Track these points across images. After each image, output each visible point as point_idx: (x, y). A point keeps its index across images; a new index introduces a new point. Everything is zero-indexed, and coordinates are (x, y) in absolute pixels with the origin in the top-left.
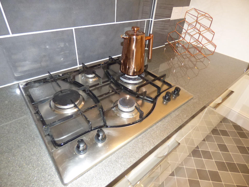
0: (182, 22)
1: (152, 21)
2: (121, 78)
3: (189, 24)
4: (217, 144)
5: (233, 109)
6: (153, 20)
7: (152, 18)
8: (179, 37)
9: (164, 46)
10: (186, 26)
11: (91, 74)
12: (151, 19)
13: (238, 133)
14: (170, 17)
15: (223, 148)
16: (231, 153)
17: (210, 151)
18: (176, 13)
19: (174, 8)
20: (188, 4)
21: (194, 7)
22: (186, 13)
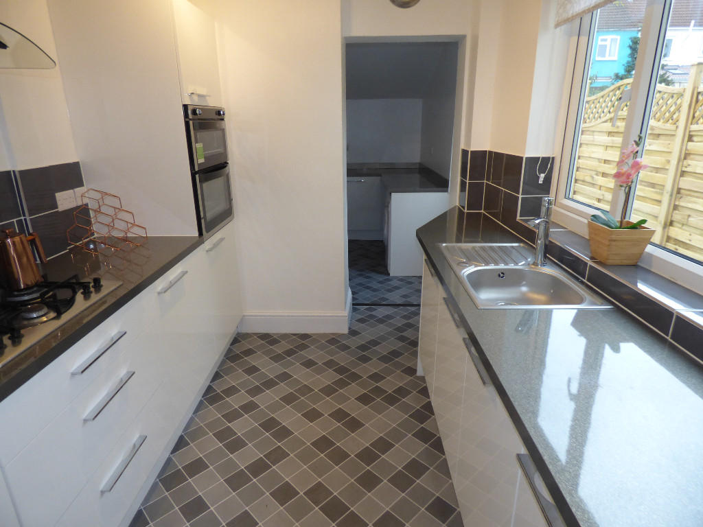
0: (83, 211)
1: (25, 219)
3: (95, 211)
4: (242, 371)
5: (245, 314)
6: (28, 218)
7: (24, 216)
8: (90, 232)
9: (68, 251)
10: (92, 214)
12: (23, 218)
13: (268, 342)
14: (57, 208)
15: (252, 370)
18: (66, 200)
19: (57, 195)
20: (80, 183)
21: (92, 186)
22: (82, 196)
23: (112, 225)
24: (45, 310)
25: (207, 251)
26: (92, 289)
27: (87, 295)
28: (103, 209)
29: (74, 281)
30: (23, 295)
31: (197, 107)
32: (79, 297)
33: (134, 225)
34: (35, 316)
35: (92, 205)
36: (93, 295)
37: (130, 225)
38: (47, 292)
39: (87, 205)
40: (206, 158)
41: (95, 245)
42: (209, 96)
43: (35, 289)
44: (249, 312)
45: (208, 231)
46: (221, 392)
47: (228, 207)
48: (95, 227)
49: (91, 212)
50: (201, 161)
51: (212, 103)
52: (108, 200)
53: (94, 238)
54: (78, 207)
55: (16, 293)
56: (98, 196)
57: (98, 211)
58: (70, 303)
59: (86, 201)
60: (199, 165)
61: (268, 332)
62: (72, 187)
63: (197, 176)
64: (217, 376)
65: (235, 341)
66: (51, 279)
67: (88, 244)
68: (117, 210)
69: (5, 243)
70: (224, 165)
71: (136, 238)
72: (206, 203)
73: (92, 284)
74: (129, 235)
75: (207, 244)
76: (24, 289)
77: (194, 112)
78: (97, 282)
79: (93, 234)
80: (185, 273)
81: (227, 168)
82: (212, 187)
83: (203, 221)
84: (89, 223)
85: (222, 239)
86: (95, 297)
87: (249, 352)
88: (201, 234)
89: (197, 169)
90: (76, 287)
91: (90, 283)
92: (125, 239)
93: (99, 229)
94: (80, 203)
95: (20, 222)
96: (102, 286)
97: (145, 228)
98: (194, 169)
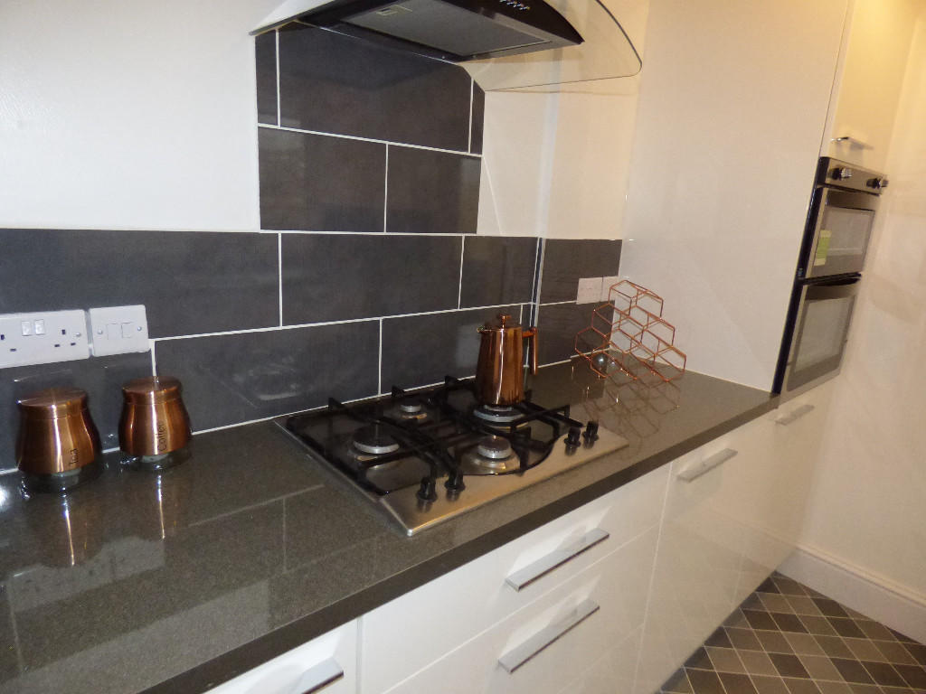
0: (606, 309)
1: (534, 306)
2: (476, 413)
3: (621, 313)
4: (769, 654)
5: (801, 547)
6: (537, 304)
7: (535, 301)
8: (605, 342)
9: (570, 360)
10: (616, 317)
11: (413, 405)
12: (532, 303)
13: (834, 622)
14: (575, 299)
15: (790, 665)
16: (814, 680)
17: (748, 674)
18: (590, 290)
19: (581, 281)
20: (613, 271)
21: (627, 278)
22: (611, 288)
23: (638, 338)
24: (508, 452)
25: (777, 422)
26: (581, 439)
27: (572, 445)
28: (635, 314)
29: (562, 414)
30: (495, 413)
31: (843, 164)
32: (560, 445)
33: (670, 347)
34: (493, 456)
35: (621, 304)
36: (580, 450)
37: (662, 346)
38: (521, 421)
39: (613, 302)
40: (829, 258)
41: (605, 360)
42: (871, 148)
43: (510, 409)
44: (811, 546)
45: (790, 389)
46: (719, 674)
47: (836, 352)
48: (615, 337)
49: (615, 313)
50: (820, 262)
51: (870, 163)
52: (645, 302)
53: (607, 352)
54: (601, 303)
55: (486, 407)
56: (632, 292)
57: (626, 315)
58: (545, 450)
59: (614, 296)
60: (815, 269)
61: (838, 601)
62: (602, 274)
63: (805, 288)
64: (718, 637)
65: (768, 586)
66: (534, 401)
67: (596, 357)
68: (651, 319)
69: (495, 334)
70: (852, 278)
71: (665, 366)
72: (804, 339)
73: (583, 430)
74: (658, 360)
75: (782, 411)
76: (498, 405)
77: (837, 174)
78: (593, 427)
79: (608, 346)
80: (731, 454)
81: (858, 283)
82: (821, 312)
83: (788, 369)
84: (608, 329)
85: (809, 408)
86: (582, 454)
87: (791, 623)
88: (777, 388)
89: (808, 275)
90: (562, 424)
91: (580, 425)
92: (650, 366)
93: (618, 343)
94: (604, 299)
95: (527, 308)
96: (597, 438)
97: (685, 357)
98: (804, 274)
